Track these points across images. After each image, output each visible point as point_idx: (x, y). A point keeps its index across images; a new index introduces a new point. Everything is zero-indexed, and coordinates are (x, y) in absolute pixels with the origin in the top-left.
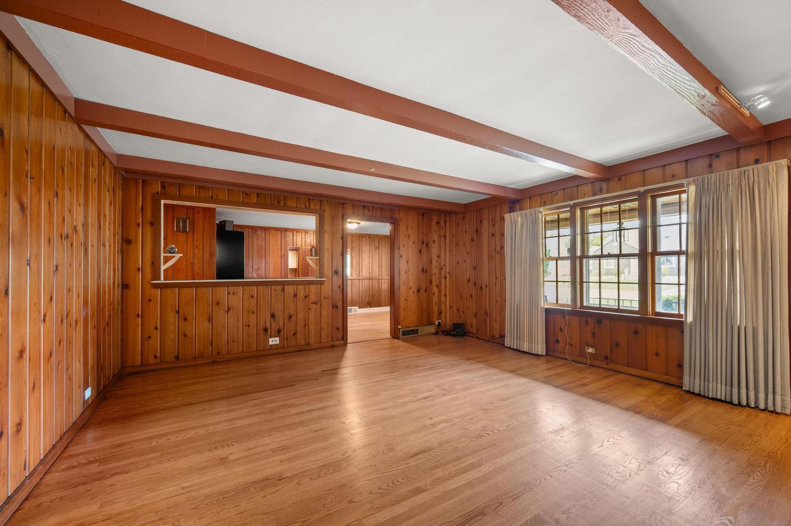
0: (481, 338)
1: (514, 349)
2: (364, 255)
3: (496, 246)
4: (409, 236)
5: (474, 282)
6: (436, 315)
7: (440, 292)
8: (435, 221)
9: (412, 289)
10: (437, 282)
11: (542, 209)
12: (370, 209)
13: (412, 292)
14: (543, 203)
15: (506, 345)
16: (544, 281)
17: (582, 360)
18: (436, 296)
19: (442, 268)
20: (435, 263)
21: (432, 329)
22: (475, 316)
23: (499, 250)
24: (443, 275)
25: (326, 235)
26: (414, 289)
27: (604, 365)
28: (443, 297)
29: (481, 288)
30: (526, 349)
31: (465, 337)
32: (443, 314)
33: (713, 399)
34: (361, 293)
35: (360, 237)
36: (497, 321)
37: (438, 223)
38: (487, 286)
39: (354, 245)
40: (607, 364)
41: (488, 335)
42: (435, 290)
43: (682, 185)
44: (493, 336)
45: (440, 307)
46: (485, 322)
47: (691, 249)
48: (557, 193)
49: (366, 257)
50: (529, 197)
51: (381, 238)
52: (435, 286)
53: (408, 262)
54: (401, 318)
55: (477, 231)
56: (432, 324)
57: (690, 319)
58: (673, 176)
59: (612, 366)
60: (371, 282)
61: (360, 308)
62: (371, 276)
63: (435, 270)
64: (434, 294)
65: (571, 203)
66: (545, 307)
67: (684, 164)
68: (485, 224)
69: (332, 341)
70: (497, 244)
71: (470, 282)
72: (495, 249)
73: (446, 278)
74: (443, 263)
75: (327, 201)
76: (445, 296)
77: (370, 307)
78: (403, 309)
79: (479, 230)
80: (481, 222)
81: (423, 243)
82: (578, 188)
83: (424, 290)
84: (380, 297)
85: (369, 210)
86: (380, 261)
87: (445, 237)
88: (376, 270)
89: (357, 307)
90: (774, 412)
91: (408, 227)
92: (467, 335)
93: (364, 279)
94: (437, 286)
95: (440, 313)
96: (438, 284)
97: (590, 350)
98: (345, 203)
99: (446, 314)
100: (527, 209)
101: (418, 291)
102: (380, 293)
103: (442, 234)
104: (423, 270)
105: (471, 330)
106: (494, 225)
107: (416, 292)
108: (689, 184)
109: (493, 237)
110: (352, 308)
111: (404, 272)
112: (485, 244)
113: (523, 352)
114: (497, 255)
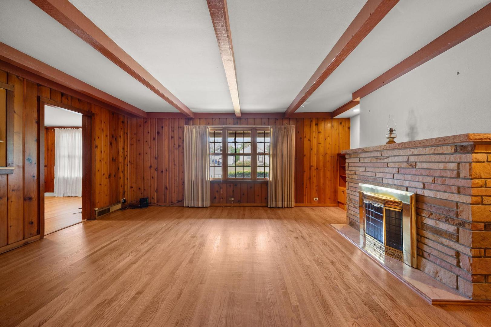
0: (162, 205)
1: (191, 207)
3: (175, 144)
4: (103, 130)
5: (155, 168)
6: (121, 194)
7: (124, 176)
8: (121, 120)
9: (105, 175)
10: (122, 169)
11: (209, 127)
12: (69, 98)
13: (105, 178)
14: (207, 124)
15: (185, 206)
16: (209, 166)
17: (228, 205)
18: (122, 179)
19: (125, 158)
20: (120, 154)
21: (119, 206)
22: (156, 191)
23: (177, 147)
24: (126, 163)
25: (15, 116)
26: (107, 175)
27: (238, 204)
28: (126, 180)
29: (162, 172)
30: (200, 206)
31: (149, 207)
32: (126, 193)
33: (278, 208)
36: (175, 192)
37: (123, 122)
38: (167, 170)
40: (240, 204)
41: (168, 202)
42: (121, 175)
43: (268, 128)
44: (172, 202)
45: (124, 189)
46: (165, 195)
47: (271, 153)
48: (216, 120)
50: (199, 118)
52: (121, 172)
53: (102, 152)
54: (97, 201)
55: (158, 133)
56: (118, 202)
57: (271, 179)
58: (264, 123)
59: (242, 204)
63: (121, 159)
64: (120, 178)
65: (224, 126)
66: (211, 180)
67: (268, 119)
68: (166, 129)
69: (24, 239)
70: (175, 143)
71: (152, 168)
72: (174, 147)
73: (127, 165)
74: (126, 154)
75: (18, 77)
76: (127, 179)
78: (98, 193)
79: (161, 133)
80: (162, 127)
81: (113, 137)
82: (226, 119)
83: (113, 176)
85: (67, 99)
87: (127, 133)
90: (292, 207)
91: (101, 122)
92: (149, 206)
94: (122, 172)
95: (124, 192)
96: (123, 171)
97: (232, 199)
98: (40, 85)
99: (128, 193)
100: (198, 125)
101: (110, 176)
103: (126, 131)
104: (113, 159)
105: (152, 201)
106: (173, 131)
107: (107, 177)
108: (271, 128)
109: (173, 139)
111: (99, 160)
112: (166, 143)
113: (198, 207)
114: (176, 150)
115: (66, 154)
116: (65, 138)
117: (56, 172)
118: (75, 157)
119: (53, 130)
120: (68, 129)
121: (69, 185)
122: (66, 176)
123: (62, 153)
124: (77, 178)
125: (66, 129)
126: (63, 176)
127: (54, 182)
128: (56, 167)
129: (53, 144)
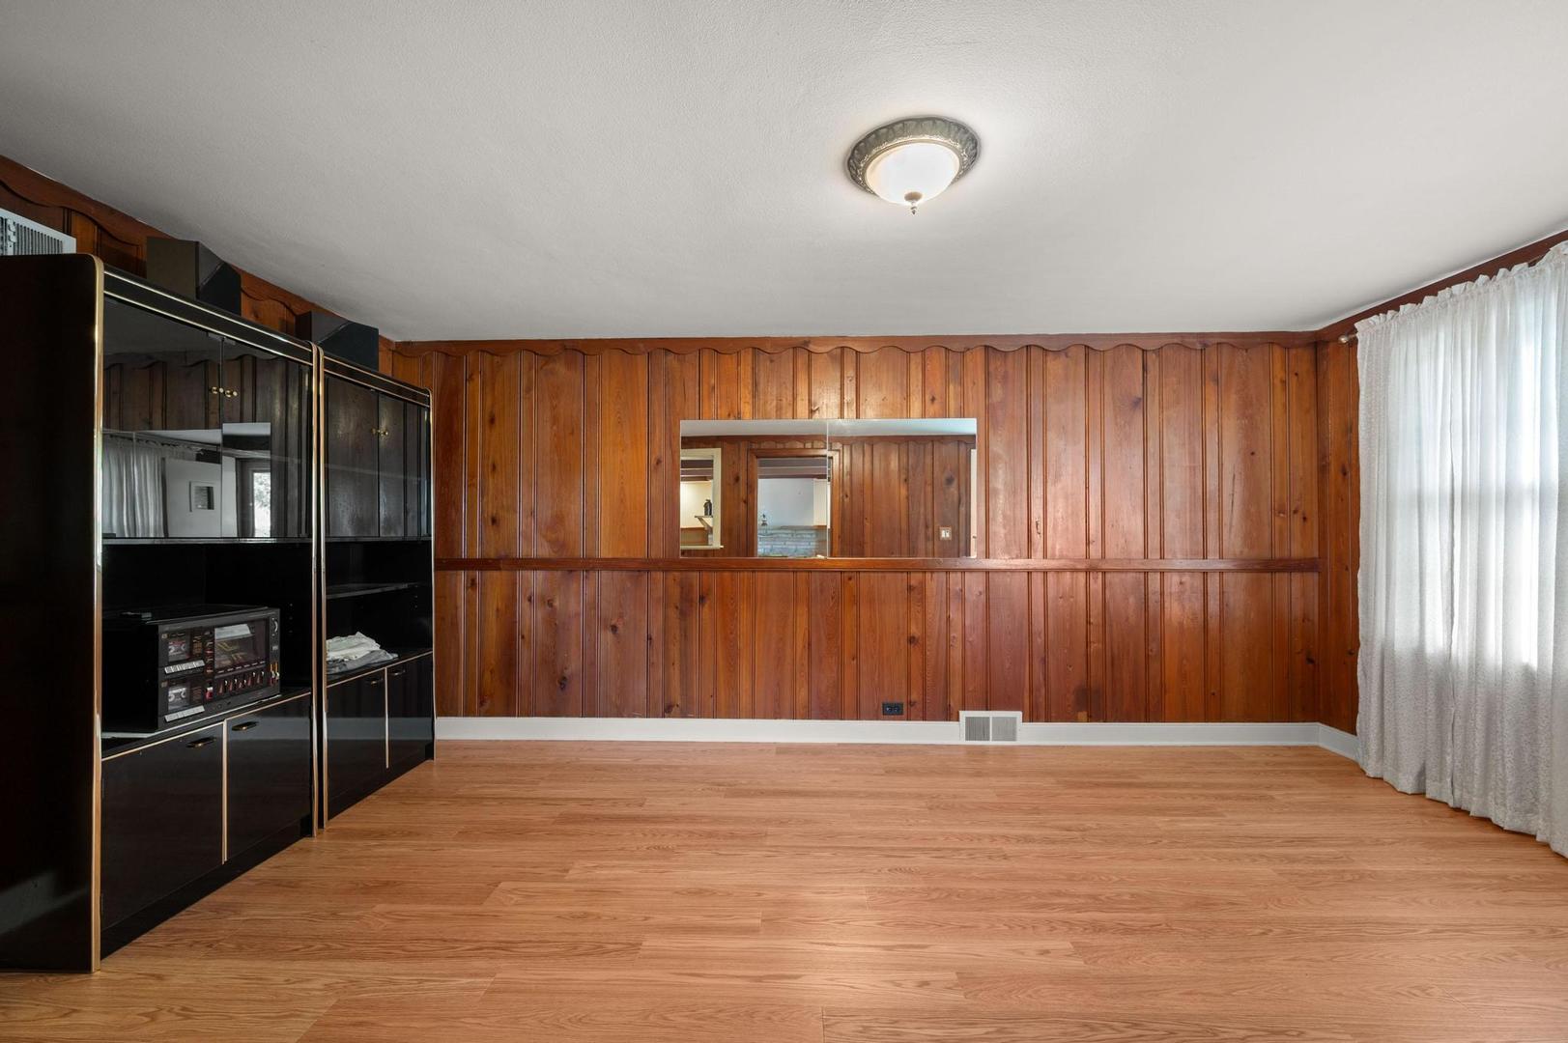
2: (1055, 443)
34: (1039, 641)
35: (1034, 352)
39: (998, 392)
49: (1067, 456)
51: (1158, 351)
60: (1096, 585)
61: (1031, 717)
62: (1095, 551)
77: (1090, 719)
84: (1154, 666)
86: (1153, 471)
88: (1129, 522)
89: (1018, 715)
93: (1059, 571)
102: (1154, 646)
110: (991, 715)
115: (1435, 482)
116: (1425, 367)
117: (1366, 613)
118: (1510, 499)
119: (1343, 340)
120: (1443, 294)
121: (1459, 722)
122: (1435, 641)
123: (1404, 483)
124: (1529, 677)
125: (1427, 299)
126: (1415, 644)
127: (1360, 673)
128: (1366, 576)
129: (1351, 430)
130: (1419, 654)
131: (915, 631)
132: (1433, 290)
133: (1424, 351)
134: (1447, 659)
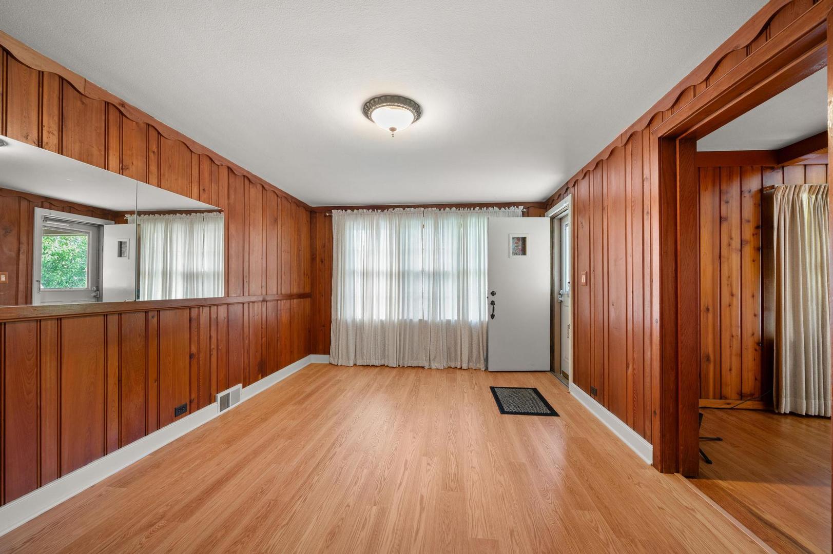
39: (233, 197)
60: (264, 309)
61: (245, 384)
62: (264, 291)
77: (263, 377)
89: (240, 385)
93: (253, 302)
119: (327, 214)
126: (352, 318)
130: (354, 321)
131: (194, 350)
132: (358, 208)
133: (356, 226)
134: (362, 322)
